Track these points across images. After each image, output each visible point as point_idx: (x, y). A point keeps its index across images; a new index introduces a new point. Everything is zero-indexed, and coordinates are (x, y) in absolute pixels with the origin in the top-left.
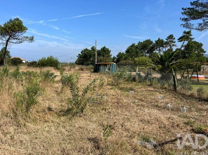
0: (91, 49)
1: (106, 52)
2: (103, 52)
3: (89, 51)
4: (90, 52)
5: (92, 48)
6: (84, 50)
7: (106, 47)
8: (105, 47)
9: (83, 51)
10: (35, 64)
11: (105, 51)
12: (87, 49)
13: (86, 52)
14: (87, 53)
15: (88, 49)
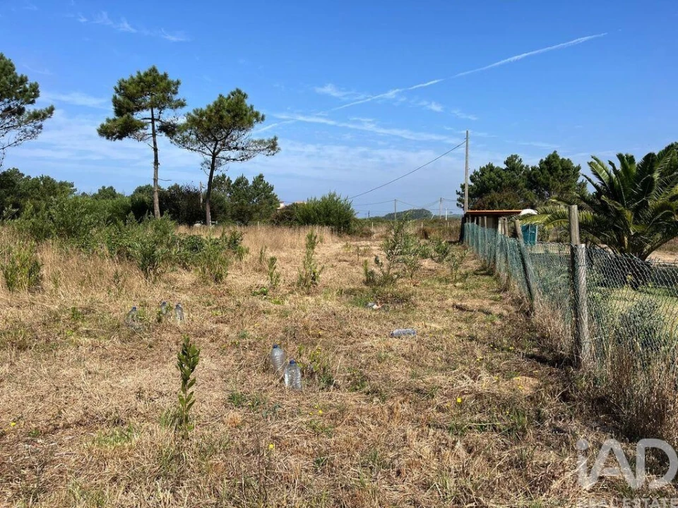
0: (504, 167)
1: (560, 171)
2: (546, 172)
3: (499, 172)
4: (499, 177)
5: (506, 163)
6: (483, 170)
7: (558, 153)
8: (554, 156)
9: (476, 173)
10: (290, 219)
11: (556, 169)
12: (490, 168)
13: (487, 175)
14: (490, 179)
15: (495, 165)
